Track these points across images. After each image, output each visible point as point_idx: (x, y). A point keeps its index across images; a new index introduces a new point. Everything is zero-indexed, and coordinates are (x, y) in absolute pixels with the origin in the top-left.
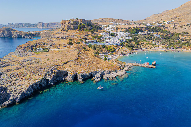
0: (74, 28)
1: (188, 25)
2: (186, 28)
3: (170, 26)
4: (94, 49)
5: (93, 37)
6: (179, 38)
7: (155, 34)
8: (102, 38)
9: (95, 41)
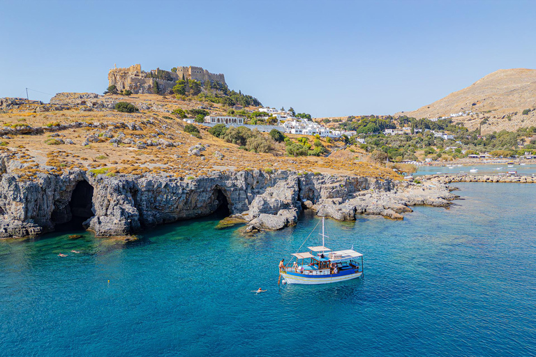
0: (158, 88)
1: (526, 112)
2: (522, 121)
3: (470, 120)
4: (236, 143)
5: (233, 113)
6: (523, 140)
7: (438, 134)
8: (266, 118)
9: (240, 121)
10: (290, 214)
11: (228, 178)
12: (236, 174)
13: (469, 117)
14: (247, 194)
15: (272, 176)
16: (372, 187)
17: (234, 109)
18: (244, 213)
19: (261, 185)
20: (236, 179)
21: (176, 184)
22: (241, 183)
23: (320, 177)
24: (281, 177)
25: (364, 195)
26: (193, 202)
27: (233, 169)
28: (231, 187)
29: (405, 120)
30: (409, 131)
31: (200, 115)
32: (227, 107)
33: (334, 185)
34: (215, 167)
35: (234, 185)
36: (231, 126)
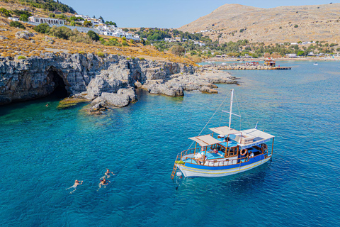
1: (242, 31)
2: (240, 36)
5: (54, 16)
6: (241, 48)
7: (196, 43)
8: (83, 22)
9: (61, 23)
10: (129, 93)
11: (62, 60)
12: (70, 56)
13: (212, 33)
14: (83, 76)
15: (105, 59)
16: (181, 71)
17: (54, 13)
18: (83, 93)
19: (95, 68)
20: (71, 61)
21: (4, 63)
22: (76, 65)
23: (145, 62)
24: (112, 60)
25: (177, 77)
26: (28, 83)
27: (66, 51)
28: (67, 69)
29: (176, 33)
30: (179, 40)
31: (23, 15)
32: (47, 11)
33: (157, 68)
34: (47, 49)
35: (69, 67)
36: (53, 26)
